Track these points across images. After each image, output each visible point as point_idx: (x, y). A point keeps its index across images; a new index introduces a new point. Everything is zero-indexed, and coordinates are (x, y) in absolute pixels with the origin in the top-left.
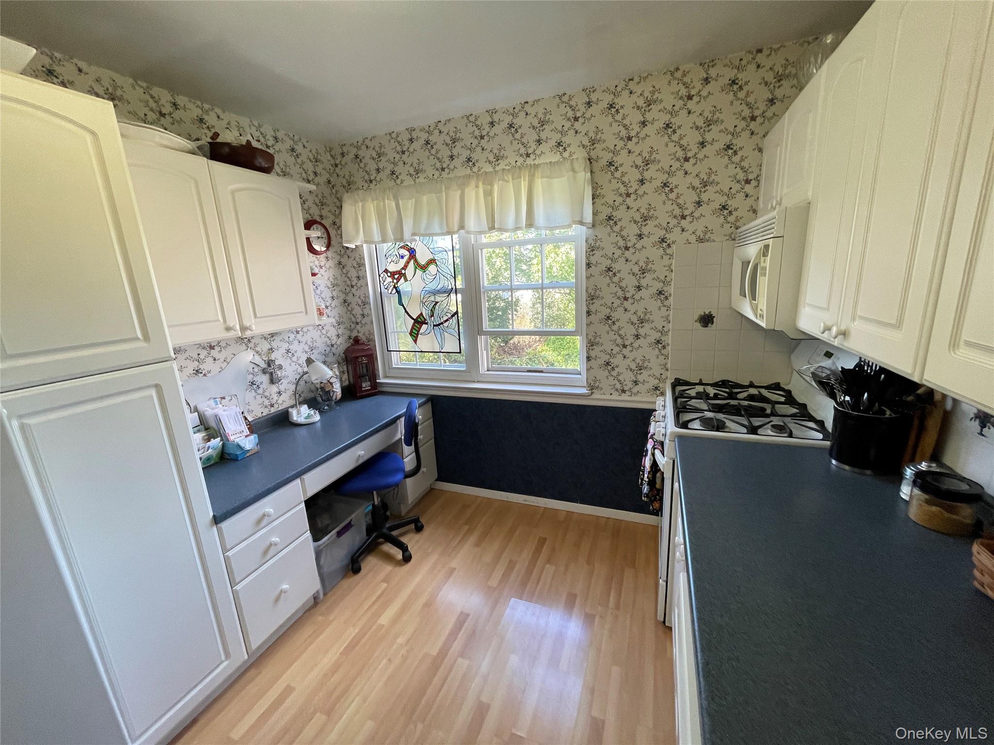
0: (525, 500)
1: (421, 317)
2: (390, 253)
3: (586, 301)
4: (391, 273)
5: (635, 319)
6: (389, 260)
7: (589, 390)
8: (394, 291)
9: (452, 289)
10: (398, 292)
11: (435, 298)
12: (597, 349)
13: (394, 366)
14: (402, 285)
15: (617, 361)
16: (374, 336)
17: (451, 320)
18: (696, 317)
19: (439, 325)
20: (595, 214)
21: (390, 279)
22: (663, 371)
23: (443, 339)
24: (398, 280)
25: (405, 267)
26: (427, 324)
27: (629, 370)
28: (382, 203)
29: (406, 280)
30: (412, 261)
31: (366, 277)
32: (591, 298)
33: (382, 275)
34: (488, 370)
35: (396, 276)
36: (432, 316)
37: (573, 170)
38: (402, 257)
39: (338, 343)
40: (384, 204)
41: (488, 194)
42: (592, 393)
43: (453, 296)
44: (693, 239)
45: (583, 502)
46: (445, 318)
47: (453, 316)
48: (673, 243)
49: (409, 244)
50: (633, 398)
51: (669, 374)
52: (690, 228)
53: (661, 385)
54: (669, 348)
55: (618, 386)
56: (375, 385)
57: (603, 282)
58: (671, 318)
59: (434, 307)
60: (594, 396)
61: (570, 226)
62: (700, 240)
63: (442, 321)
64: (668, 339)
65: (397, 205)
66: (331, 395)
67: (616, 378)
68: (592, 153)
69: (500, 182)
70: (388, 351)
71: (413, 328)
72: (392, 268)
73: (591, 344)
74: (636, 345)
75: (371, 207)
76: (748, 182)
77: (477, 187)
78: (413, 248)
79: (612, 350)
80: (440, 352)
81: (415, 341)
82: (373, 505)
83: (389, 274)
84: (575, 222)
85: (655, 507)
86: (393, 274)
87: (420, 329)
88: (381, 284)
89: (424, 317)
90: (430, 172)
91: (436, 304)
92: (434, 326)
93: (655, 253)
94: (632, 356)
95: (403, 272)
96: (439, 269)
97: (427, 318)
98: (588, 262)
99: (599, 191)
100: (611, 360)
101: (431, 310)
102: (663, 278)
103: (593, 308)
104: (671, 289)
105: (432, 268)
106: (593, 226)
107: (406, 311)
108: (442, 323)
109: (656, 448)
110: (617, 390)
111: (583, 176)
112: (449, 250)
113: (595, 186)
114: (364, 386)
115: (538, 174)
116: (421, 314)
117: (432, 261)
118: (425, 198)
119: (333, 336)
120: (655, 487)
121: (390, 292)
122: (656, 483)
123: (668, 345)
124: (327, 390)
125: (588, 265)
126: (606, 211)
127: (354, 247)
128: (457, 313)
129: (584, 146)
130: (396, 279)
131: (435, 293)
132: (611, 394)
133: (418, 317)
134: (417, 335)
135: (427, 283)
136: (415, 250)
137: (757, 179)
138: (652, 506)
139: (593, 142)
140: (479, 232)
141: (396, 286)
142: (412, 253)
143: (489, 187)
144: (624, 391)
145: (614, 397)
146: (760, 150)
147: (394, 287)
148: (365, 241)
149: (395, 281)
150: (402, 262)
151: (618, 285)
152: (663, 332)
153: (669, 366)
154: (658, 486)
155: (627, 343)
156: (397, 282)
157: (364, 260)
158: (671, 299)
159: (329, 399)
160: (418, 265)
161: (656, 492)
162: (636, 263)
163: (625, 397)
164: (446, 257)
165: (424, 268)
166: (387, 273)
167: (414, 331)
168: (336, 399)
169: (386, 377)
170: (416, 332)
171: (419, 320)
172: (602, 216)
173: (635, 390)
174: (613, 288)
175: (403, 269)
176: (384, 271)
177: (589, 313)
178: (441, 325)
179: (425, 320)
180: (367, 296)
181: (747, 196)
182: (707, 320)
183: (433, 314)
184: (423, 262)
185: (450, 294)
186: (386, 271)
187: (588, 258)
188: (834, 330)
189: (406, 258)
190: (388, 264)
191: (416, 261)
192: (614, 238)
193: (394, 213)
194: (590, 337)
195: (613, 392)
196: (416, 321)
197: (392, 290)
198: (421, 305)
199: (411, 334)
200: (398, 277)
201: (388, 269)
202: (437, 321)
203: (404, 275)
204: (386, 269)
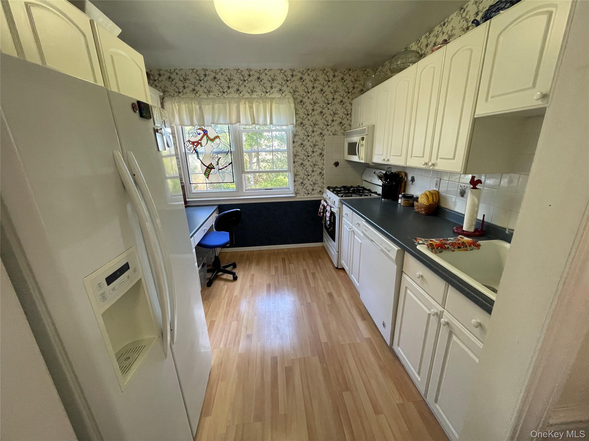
2: (192, 131)
3: (293, 157)
4: (192, 142)
5: (312, 164)
6: (191, 135)
9: (229, 151)
10: (197, 152)
11: (218, 155)
12: (298, 177)
13: (193, 192)
14: (199, 149)
15: (306, 181)
16: (182, 176)
17: (228, 167)
18: (333, 163)
19: (222, 169)
20: (296, 121)
21: (192, 146)
22: (322, 185)
24: (197, 146)
25: (201, 140)
26: (214, 168)
27: (310, 185)
28: (190, 106)
29: (202, 146)
30: (205, 137)
31: (176, 144)
32: (295, 156)
33: (186, 143)
34: (245, 191)
35: (195, 144)
36: (218, 164)
37: (289, 102)
38: (199, 134)
40: (192, 106)
41: (251, 108)
42: (296, 196)
43: (229, 154)
44: (331, 134)
46: (225, 166)
47: (229, 164)
48: (325, 135)
49: (203, 127)
50: (312, 196)
51: (324, 185)
52: (330, 129)
53: (322, 190)
54: (325, 175)
55: (306, 192)
56: (186, 202)
57: (299, 149)
58: (325, 163)
59: (218, 160)
60: (297, 197)
61: (288, 125)
62: (334, 134)
64: (324, 172)
65: (200, 108)
67: (306, 189)
68: (294, 96)
69: (257, 103)
70: (190, 184)
71: (206, 171)
72: (193, 139)
73: (296, 175)
74: (312, 175)
75: (183, 106)
76: (348, 115)
77: (245, 103)
79: (304, 177)
80: (222, 183)
81: (208, 178)
83: (191, 143)
84: (291, 124)
86: (193, 143)
87: (210, 171)
88: (186, 148)
89: (213, 165)
90: (216, 93)
91: (219, 159)
92: (219, 169)
93: (318, 138)
94: (311, 179)
95: (200, 142)
96: (221, 142)
97: (215, 166)
99: (297, 112)
100: (303, 181)
101: (217, 162)
102: (321, 148)
103: (296, 160)
104: (324, 153)
105: (217, 140)
106: (296, 126)
107: (202, 163)
108: (223, 168)
110: (306, 193)
111: (293, 105)
112: (227, 132)
113: (296, 110)
115: (274, 102)
116: (211, 164)
117: (217, 137)
118: (216, 106)
121: (191, 152)
123: (324, 174)
125: (294, 142)
126: (300, 120)
128: (231, 163)
129: (291, 93)
130: (196, 146)
131: (218, 153)
133: (210, 165)
134: (209, 174)
135: (215, 148)
136: (207, 131)
137: (351, 114)
139: (294, 92)
140: (246, 124)
141: (195, 149)
142: (205, 133)
143: (251, 105)
144: (309, 194)
145: (305, 196)
146: (351, 104)
147: (194, 149)
148: (180, 124)
149: (195, 146)
150: (199, 137)
151: (305, 150)
152: (322, 169)
153: (324, 182)
155: (309, 174)
156: (196, 147)
157: (175, 134)
158: (325, 156)
160: (209, 139)
162: (312, 142)
163: (309, 196)
164: (225, 136)
165: (212, 140)
167: (207, 172)
169: (189, 198)
170: (208, 173)
171: (210, 167)
172: (299, 122)
173: (313, 193)
174: (303, 152)
175: (199, 140)
176: (188, 141)
177: (294, 162)
178: (223, 169)
179: (214, 167)
181: (348, 120)
182: (337, 164)
183: (218, 163)
184: (212, 137)
185: (227, 154)
186: (189, 141)
187: (293, 139)
188: (386, 160)
189: (201, 135)
190: (190, 137)
191: (207, 136)
192: (303, 131)
193: (198, 111)
194: (295, 172)
195: (304, 194)
196: (208, 167)
197: (193, 151)
198: (211, 159)
199: (205, 174)
200: (197, 145)
201: (190, 140)
202: (220, 167)
203: (201, 143)
204: (189, 140)
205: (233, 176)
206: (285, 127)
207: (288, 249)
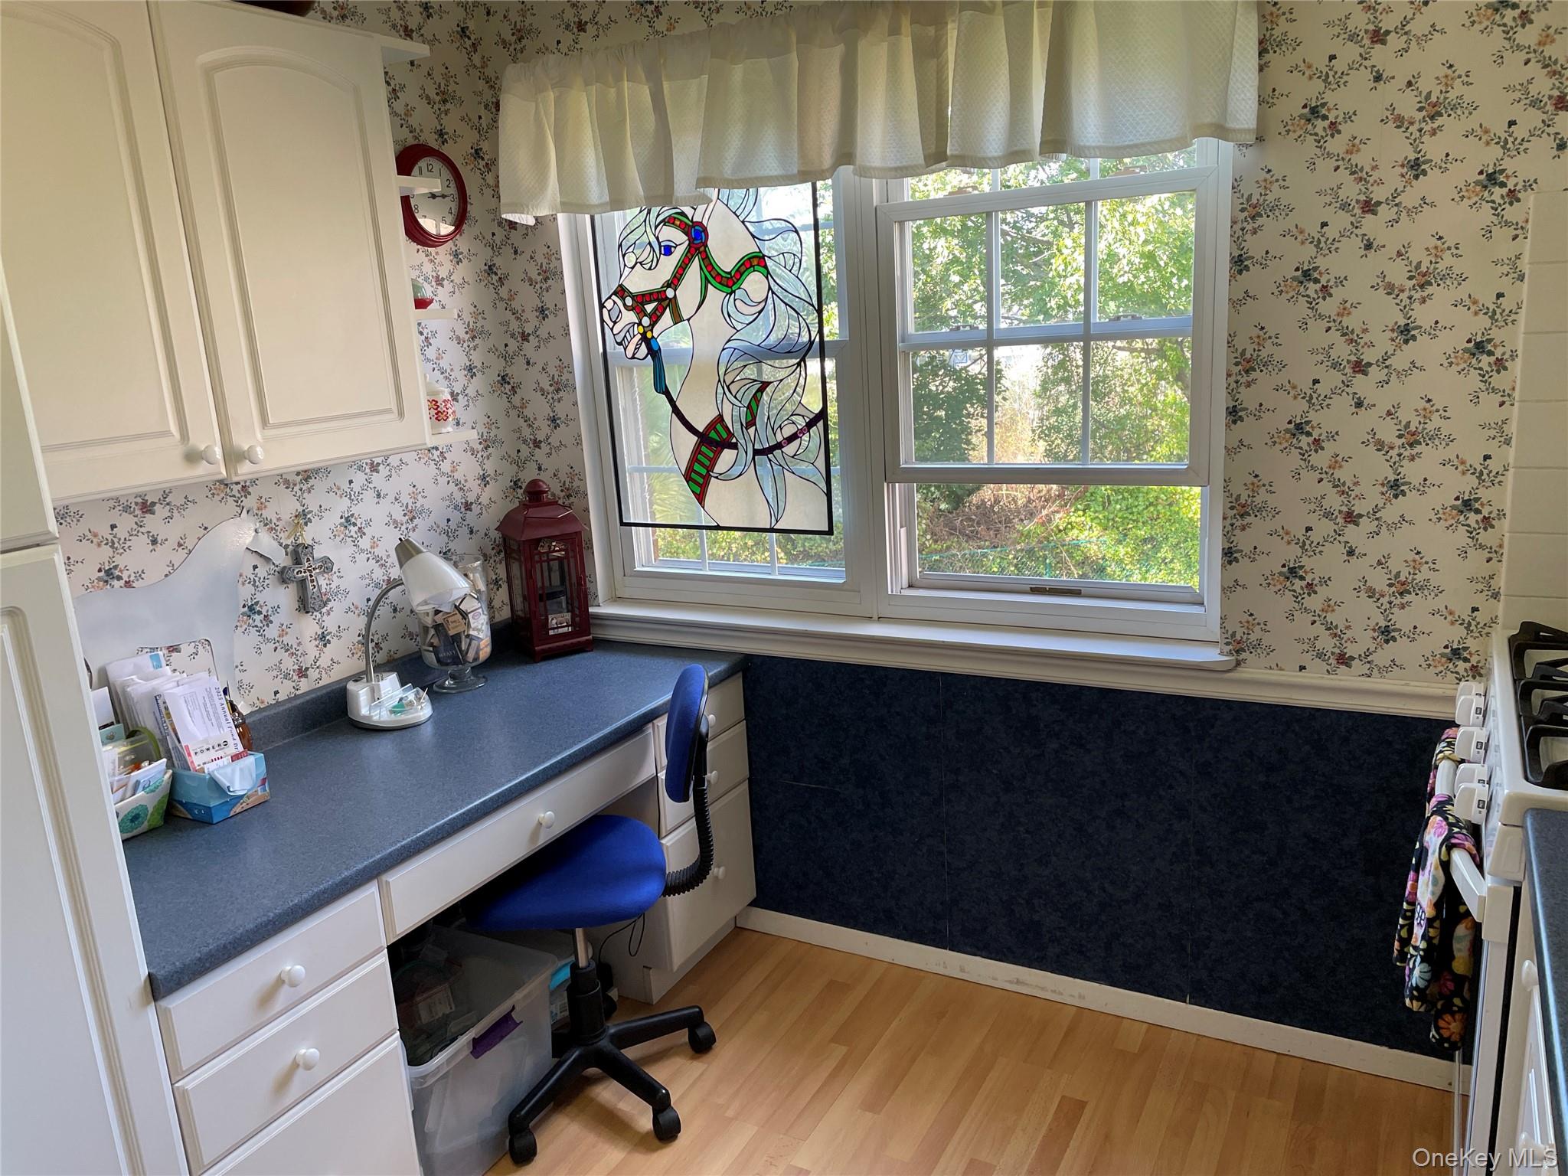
0: (1018, 982)
1: (719, 427)
2: (633, 238)
3: (1229, 375)
4: (633, 297)
5: (1388, 432)
6: (631, 259)
7: (1230, 653)
8: (644, 349)
9: (811, 343)
10: (654, 353)
11: (760, 372)
12: (1259, 525)
13: (637, 569)
14: (669, 335)
15: (1326, 563)
16: (583, 480)
17: (806, 437)
19: (771, 449)
20: (1266, 100)
21: (630, 317)
22: (1480, 600)
23: (781, 490)
24: (655, 318)
25: (675, 281)
26: (734, 446)
27: (1363, 594)
28: (613, 93)
29: (677, 318)
31: (564, 309)
32: (1245, 366)
33: (609, 304)
34: (910, 586)
35: (649, 308)
36: (751, 423)
38: (668, 251)
39: (484, 500)
40: (620, 94)
41: (929, 53)
42: (1238, 664)
43: (813, 365)
45: (1202, 996)
46: (789, 431)
47: (810, 424)
48: (1529, 185)
49: (688, 211)
50: (1376, 683)
51: (1501, 608)
53: (1472, 643)
54: (1504, 525)
55: (1327, 643)
56: (584, 621)
57: (1285, 314)
58: (1512, 428)
59: (756, 398)
60: (1244, 673)
61: (1179, 144)
63: (780, 438)
64: (1503, 497)
65: (657, 97)
66: (464, 647)
67: (1319, 617)
70: (622, 524)
71: (694, 459)
72: (640, 282)
73: (1240, 511)
74: (1390, 514)
75: (582, 104)
77: (894, 34)
78: (700, 224)
79: (1308, 529)
80: (772, 530)
81: (701, 498)
82: (575, 967)
83: (629, 301)
84: (1199, 131)
85: (1446, 1033)
86: (639, 301)
87: (714, 461)
88: (607, 330)
89: (726, 428)
91: (761, 390)
92: (756, 452)
93: (1464, 220)
94: (1374, 549)
95: (670, 293)
96: (775, 288)
97: (736, 429)
98: (1236, 253)
99: (1282, 27)
100: (1305, 561)
101: (749, 407)
102: (1488, 300)
103: (1248, 398)
104: (1517, 337)
105: (754, 284)
106: (1260, 139)
107: (676, 411)
108: (779, 446)
109: (1455, 846)
110: (1321, 655)
112: (805, 228)
113: (1269, 13)
114: (553, 623)
116: (720, 419)
117: (756, 261)
119: (470, 479)
120: (1451, 971)
121: (630, 352)
122: (1453, 958)
123: (1502, 514)
124: (451, 633)
125: (1239, 263)
126: (1303, 91)
127: (531, 222)
128: (823, 415)
130: (650, 316)
131: (760, 354)
132: (1302, 668)
133: (712, 426)
134: (707, 479)
135: (738, 326)
136: (705, 230)
138: (1438, 1030)
140: (896, 169)
141: (649, 335)
142: (697, 235)
144: (1344, 660)
145: (1313, 677)
147: (644, 339)
148: (562, 203)
149: (646, 321)
150: (668, 266)
151: (1336, 324)
152: (1486, 475)
153: (1502, 582)
154: (1460, 966)
155: (1359, 508)
156: (652, 325)
157: (559, 259)
158: (1517, 368)
159: (458, 659)
160: (712, 273)
161: (1450, 985)
162: (1399, 254)
163: (1346, 678)
164: (796, 249)
165: (730, 282)
166: (623, 299)
167: (697, 467)
168: (475, 659)
169: (616, 599)
170: (704, 471)
171: (713, 435)
172: (1291, 107)
173: (1382, 657)
174: (1320, 335)
175: (669, 284)
176: (615, 293)
177: (1234, 414)
178: (777, 452)
179: (731, 435)
180: (566, 366)
183: (754, 418)
184: (726, 263)
185: (803, 359)
186: (621, 292)
187: (1237, 240)
189: (678, 253)
190: (628, 270)
191: (708, 264)
192: (1326, 175)
193: (650, 122)
194: (1237, 489)
195: (1307, 659)
196: (703, 438)
197: (637, 348)
198: (720, 390)
199: (688, 477)
200: (656, 309)
201: (627, 285)
202: (763, 439)
203: (673, 303)
204: (621, 286)
205: (829, 494)
206: (1176, 160)
207: (1155, 1029)
